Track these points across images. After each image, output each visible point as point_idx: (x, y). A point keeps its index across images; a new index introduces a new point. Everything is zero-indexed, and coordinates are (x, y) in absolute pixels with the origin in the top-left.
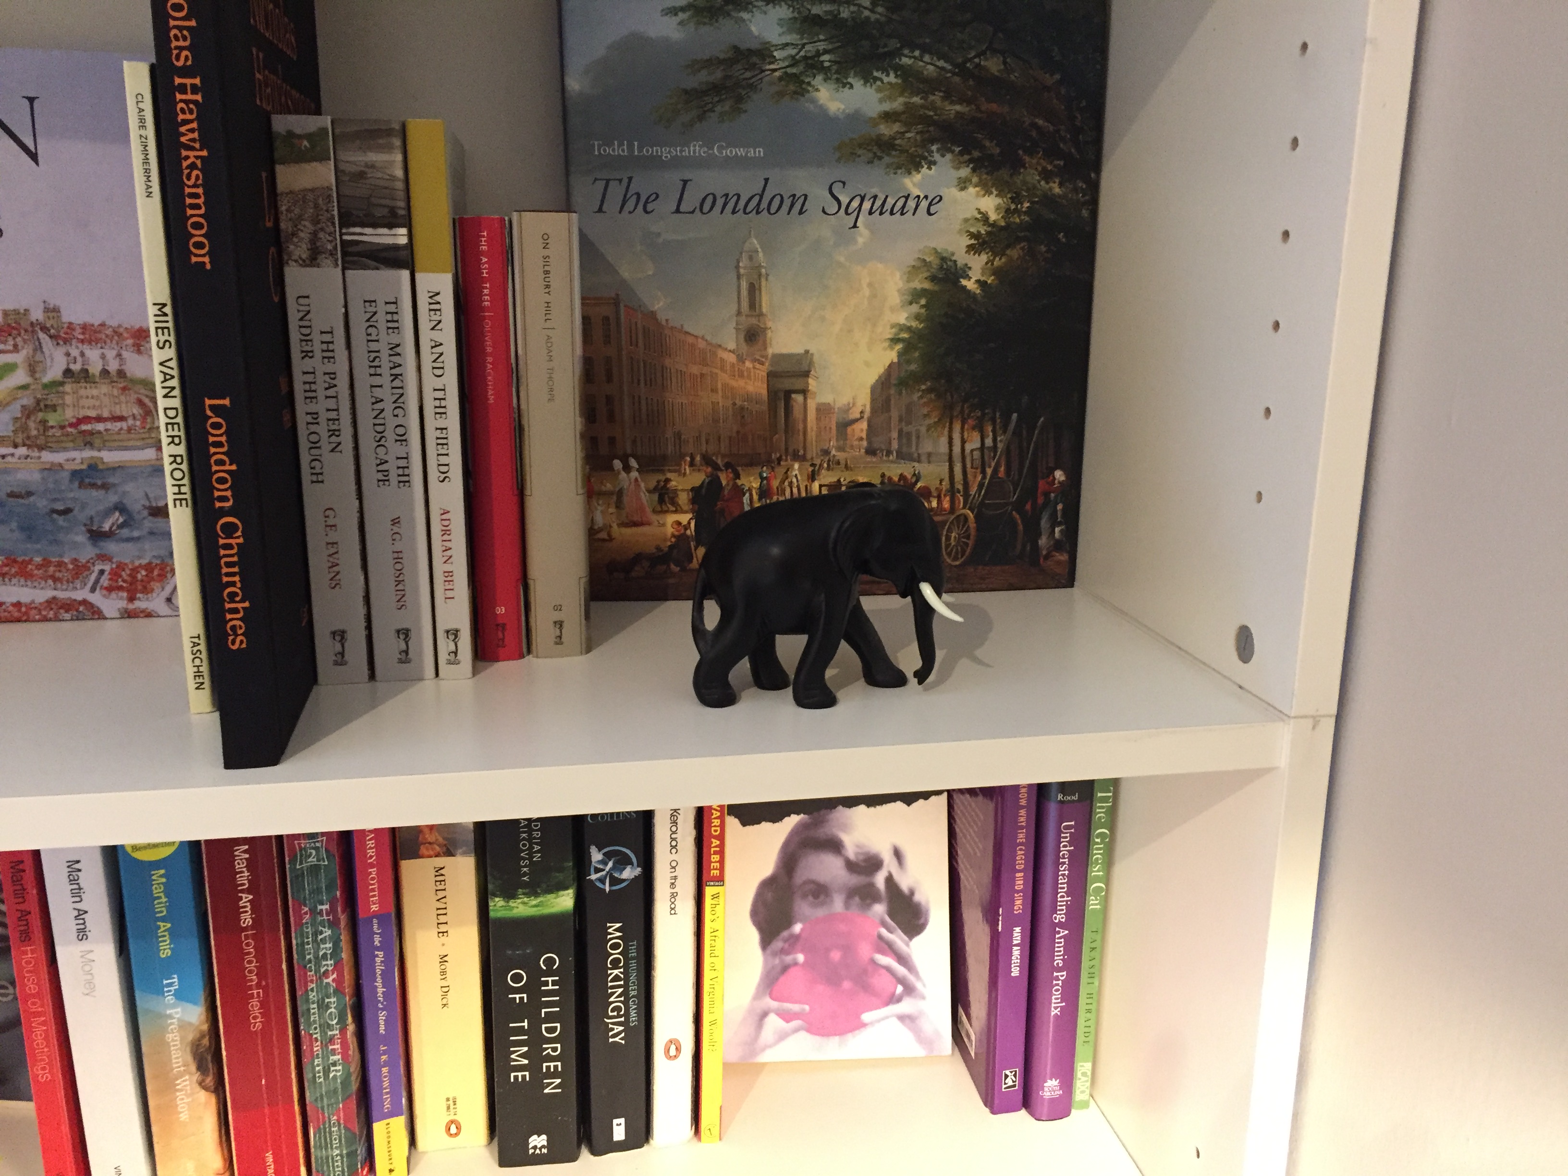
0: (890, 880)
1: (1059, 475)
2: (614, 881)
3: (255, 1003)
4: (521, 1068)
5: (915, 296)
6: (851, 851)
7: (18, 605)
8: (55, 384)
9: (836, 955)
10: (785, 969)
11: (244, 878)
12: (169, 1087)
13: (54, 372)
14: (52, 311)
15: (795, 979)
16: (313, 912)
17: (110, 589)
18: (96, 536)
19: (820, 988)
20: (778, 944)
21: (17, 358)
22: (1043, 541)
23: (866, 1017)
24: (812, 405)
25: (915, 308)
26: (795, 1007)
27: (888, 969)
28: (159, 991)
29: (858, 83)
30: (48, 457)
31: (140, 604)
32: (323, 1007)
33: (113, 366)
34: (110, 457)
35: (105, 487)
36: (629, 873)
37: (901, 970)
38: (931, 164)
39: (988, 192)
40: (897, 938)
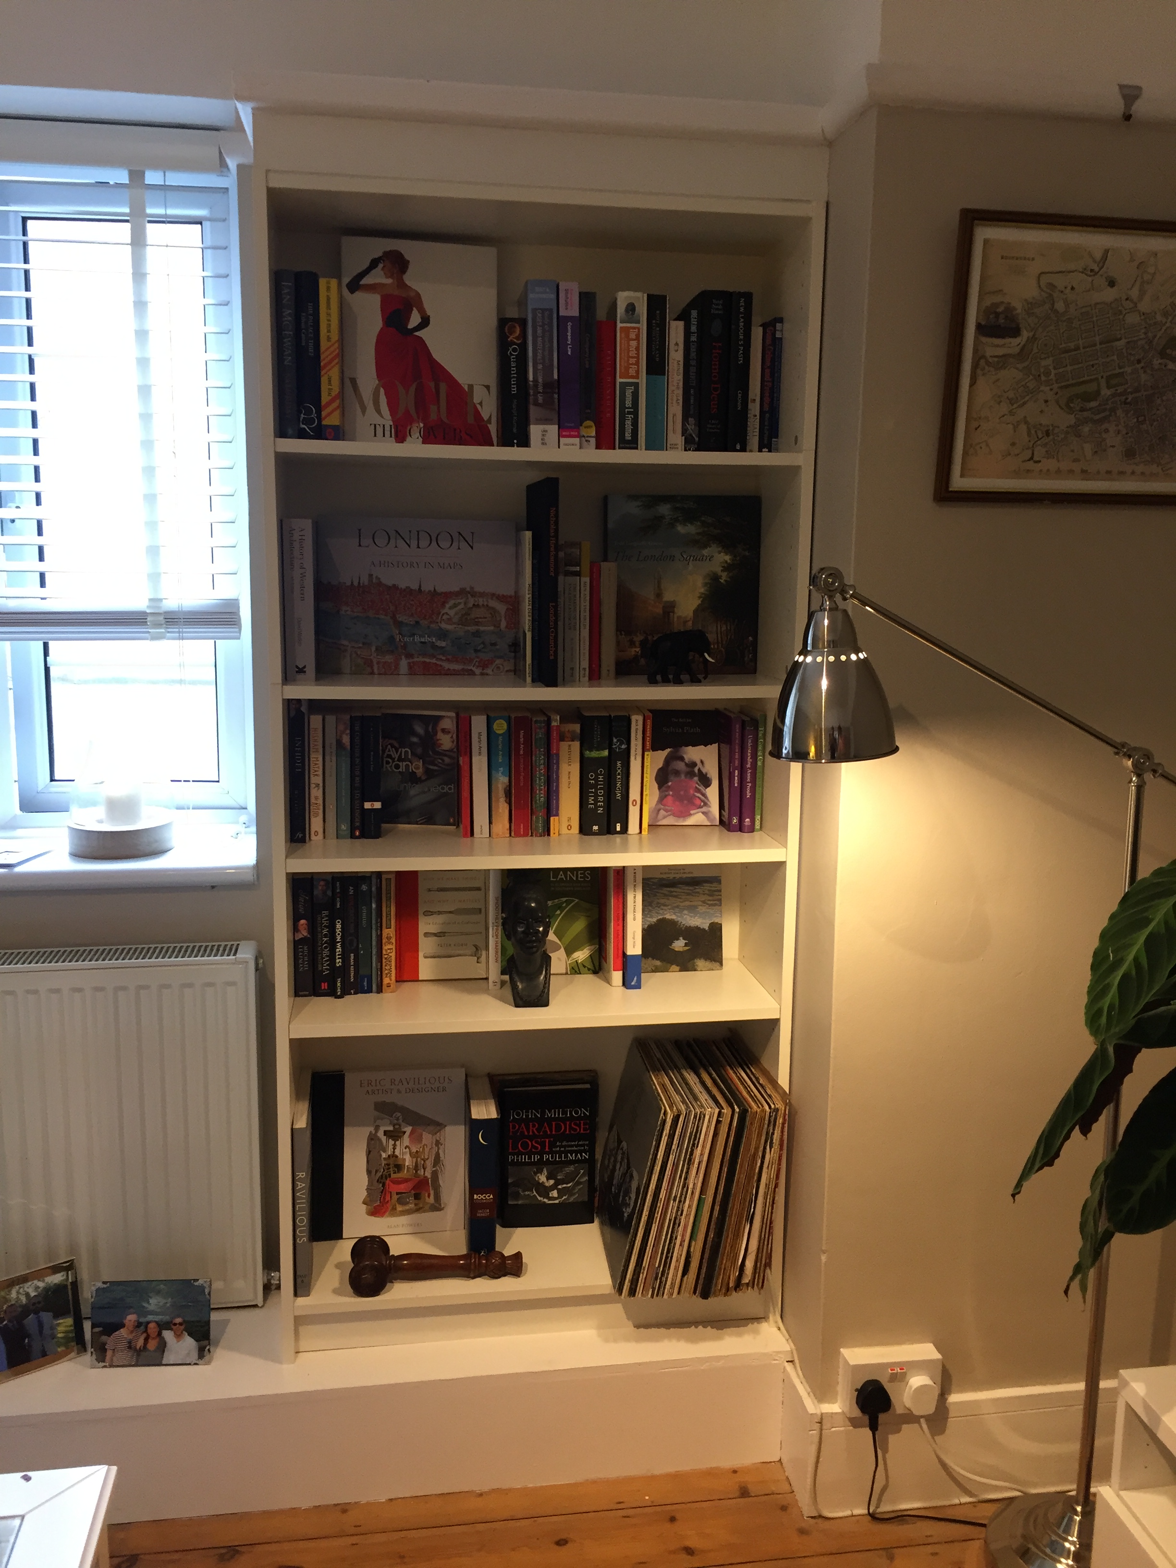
0: (699, 770)
1: (750, 638)
2: (620, 749)
3: (522, 777)
4: (592, 804)
5: (705, 584)
6: (687, 760)
7: (454, 670)
8: (470, 608)
9: (682, 793)
10: (666, 796)
11: (522, 740)
12: (498, 801)
13: (470, 605)
14: (472, 588)
15: (669, 799)
16: (540, 750)
17: (478, 667)
18: (476, 651)
19: (677, 803)
20: (664, 788)
21: (461, 601)
22: (746, 659)
23: (692, 812)
24: (676, 616)
25: (706, 588)
26: (669, 808)
27: (699, 798)
28: (498, 771)
29: (689, 525)
30: (466, 628)
31: (485, 671)
32: (540, 779)
33: (485, 604)
34: (482, 628)
35: (480, 637)
36: (623, 747)
37: (703, 798)
38: (710, 547)
39: (727, 554)
40: (702, 788)
